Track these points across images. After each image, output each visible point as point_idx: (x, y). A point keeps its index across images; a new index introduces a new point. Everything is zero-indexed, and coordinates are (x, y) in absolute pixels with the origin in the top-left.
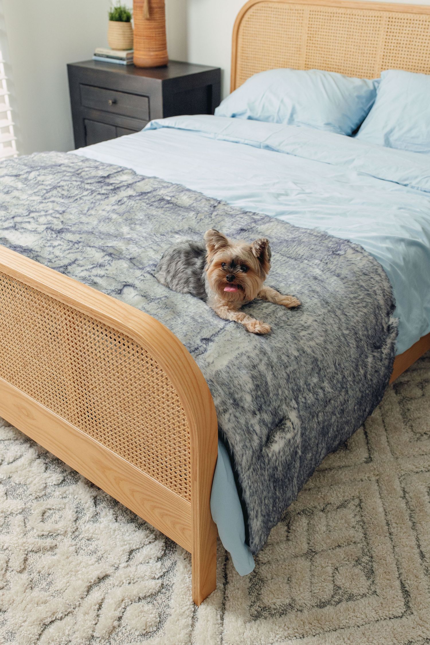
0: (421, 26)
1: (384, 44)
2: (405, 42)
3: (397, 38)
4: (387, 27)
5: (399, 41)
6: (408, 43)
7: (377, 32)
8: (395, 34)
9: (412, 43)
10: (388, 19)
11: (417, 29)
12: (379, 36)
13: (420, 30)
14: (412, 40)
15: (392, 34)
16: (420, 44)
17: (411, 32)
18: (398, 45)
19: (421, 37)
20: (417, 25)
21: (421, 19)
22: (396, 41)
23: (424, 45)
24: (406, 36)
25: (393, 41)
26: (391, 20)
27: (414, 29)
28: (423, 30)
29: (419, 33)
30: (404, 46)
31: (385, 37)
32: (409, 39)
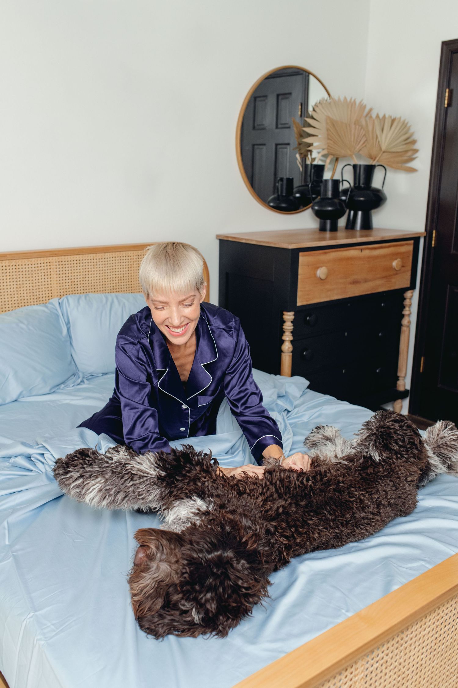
0: (90, 264)
1: (58, 285)
2: (79, 280)
3: (70, 277)
4: (58, 270)
5: (73, 280)
6: (82, 279)
7: (49, 277)
8: (67, 275)
9: (85, 279)
10: (57, 263)
11: (87, 267)
12: (51, 279)
13: (90, 267)
14: (84, 276)
15: (64, 275)
16: (92, 279)
17: (82, 270)
18: (73, 284)
19: (92, 273)
20: (87, 264)
21: (89, 258)
22: (70, 281)
23: (97, 278)
24: (78, 274)
25: (67, 281)
26: (61, 263)
27: (84, 267)
28: (92, 267)
29: (90, 270)
30: (79, 283)
31: (58, 279)
32: (81, 277)
